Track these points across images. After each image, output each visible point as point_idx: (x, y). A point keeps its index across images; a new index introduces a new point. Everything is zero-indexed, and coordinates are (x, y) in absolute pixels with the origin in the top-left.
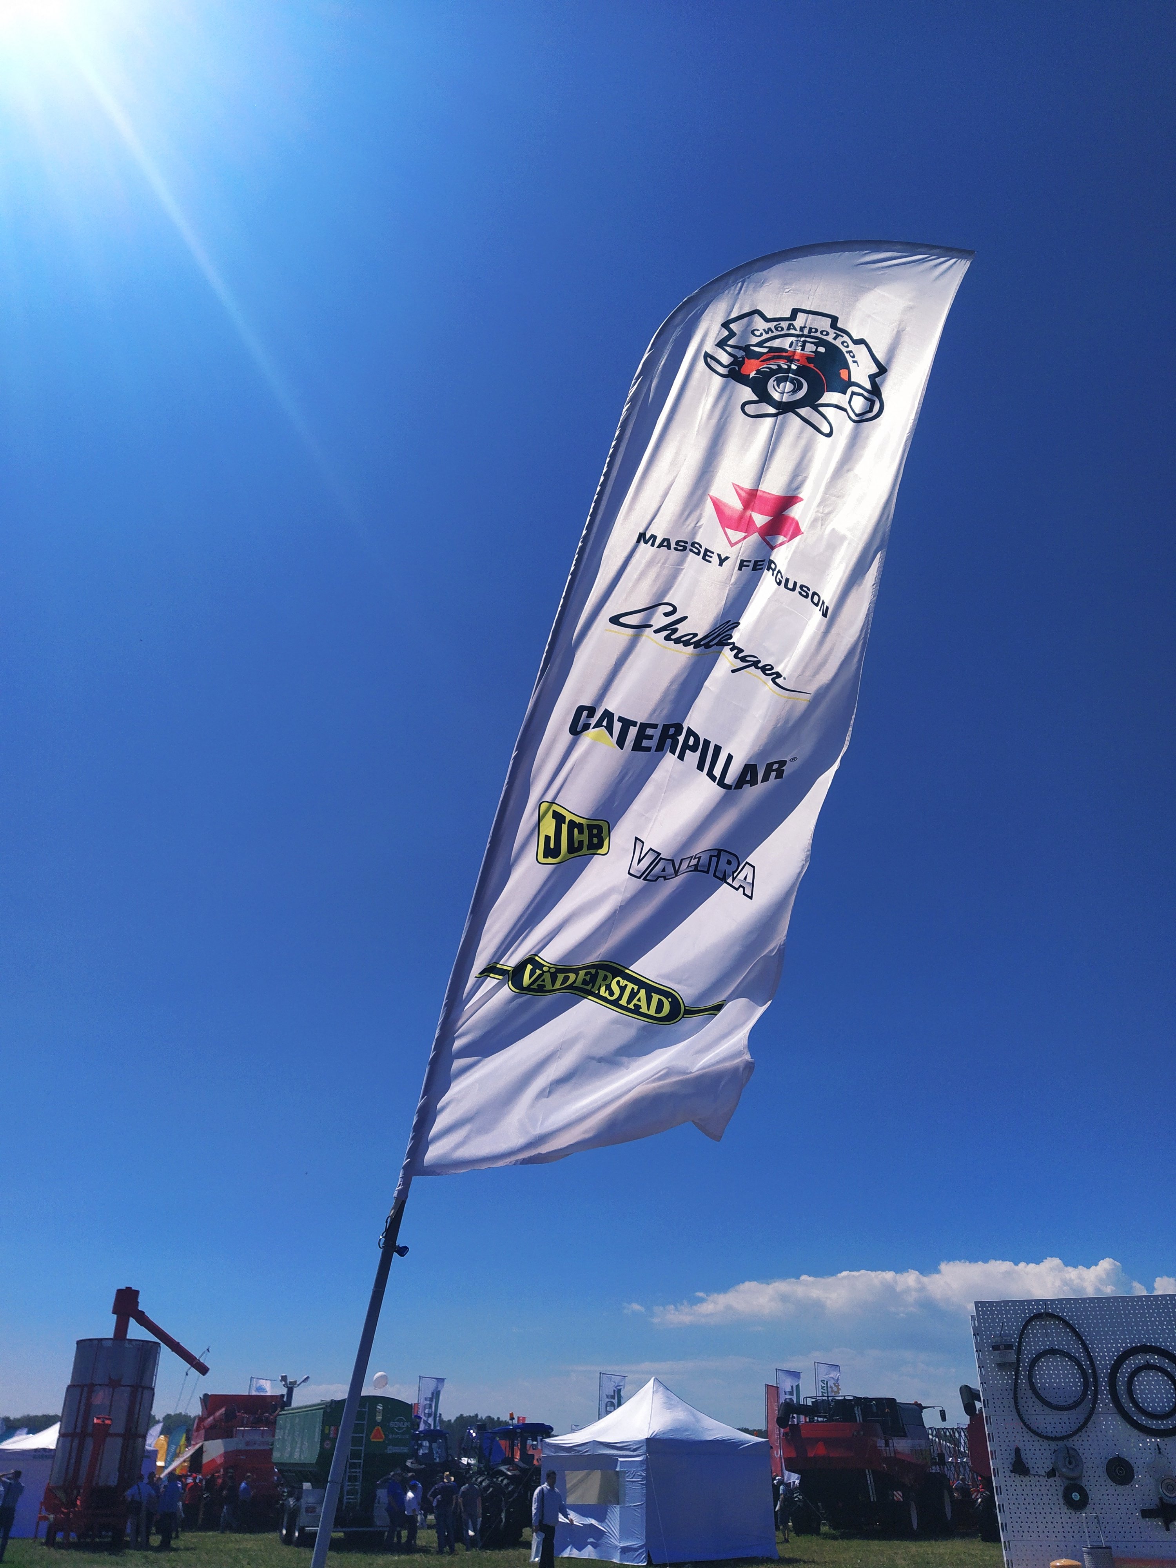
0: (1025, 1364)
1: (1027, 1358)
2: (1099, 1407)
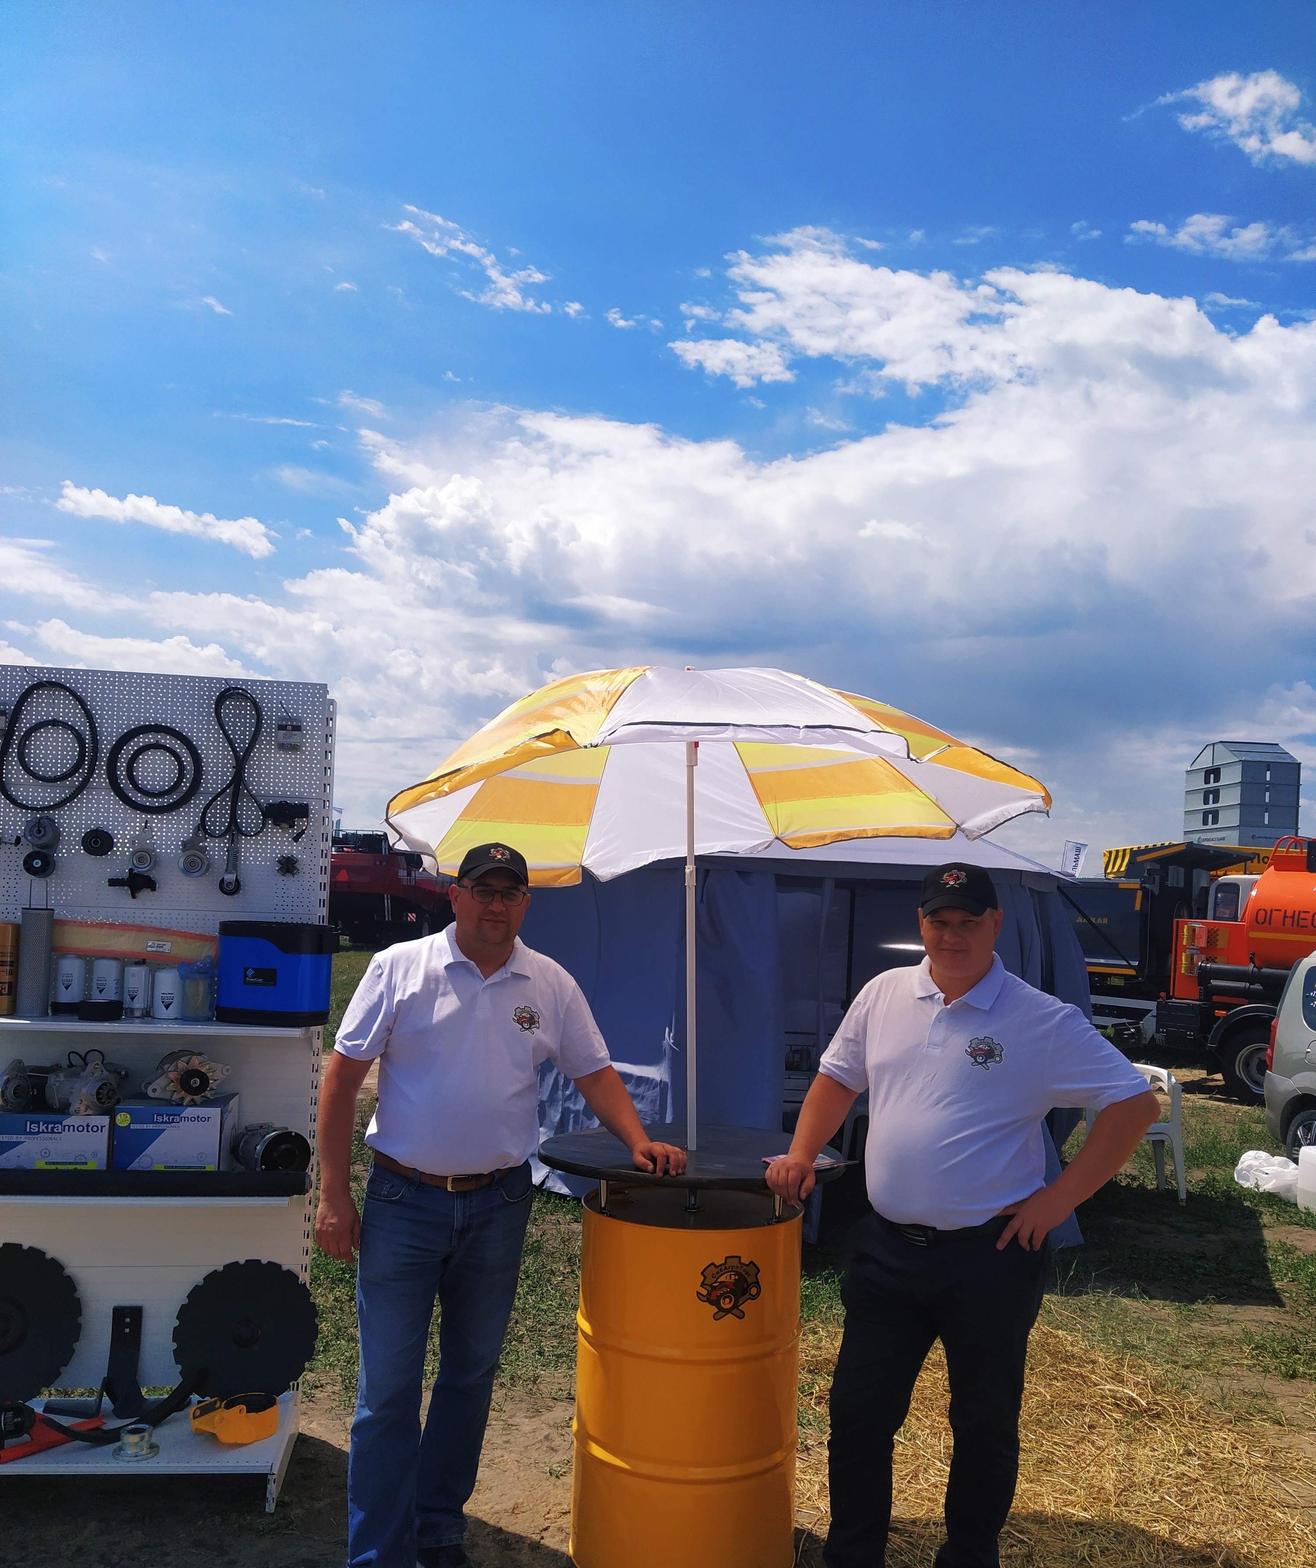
0: (20, 733)
1: (23, 727)
2: (95, 781)
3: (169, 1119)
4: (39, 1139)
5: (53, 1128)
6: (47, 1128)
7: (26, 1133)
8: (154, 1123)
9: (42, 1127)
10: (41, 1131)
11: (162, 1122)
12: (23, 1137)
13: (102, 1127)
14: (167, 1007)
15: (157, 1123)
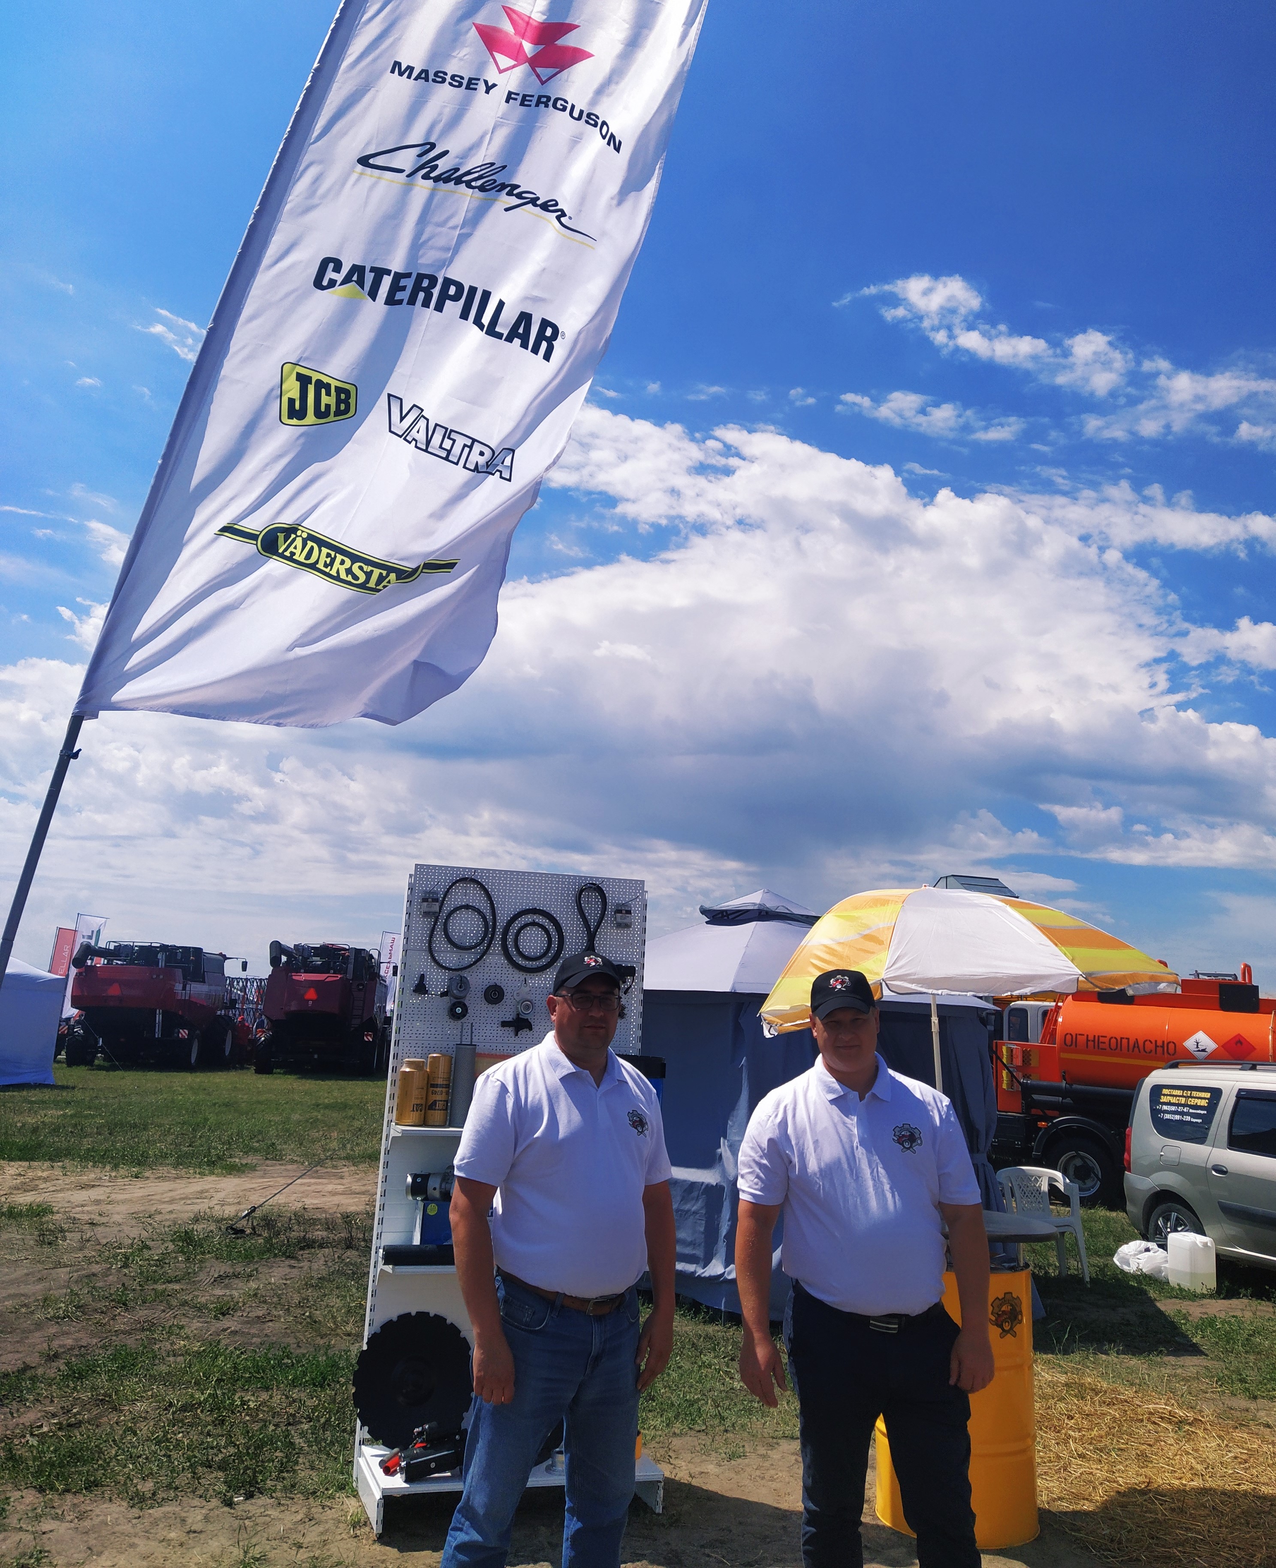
0: (444, 914)
1: (446, 909)
2: (492, 951)
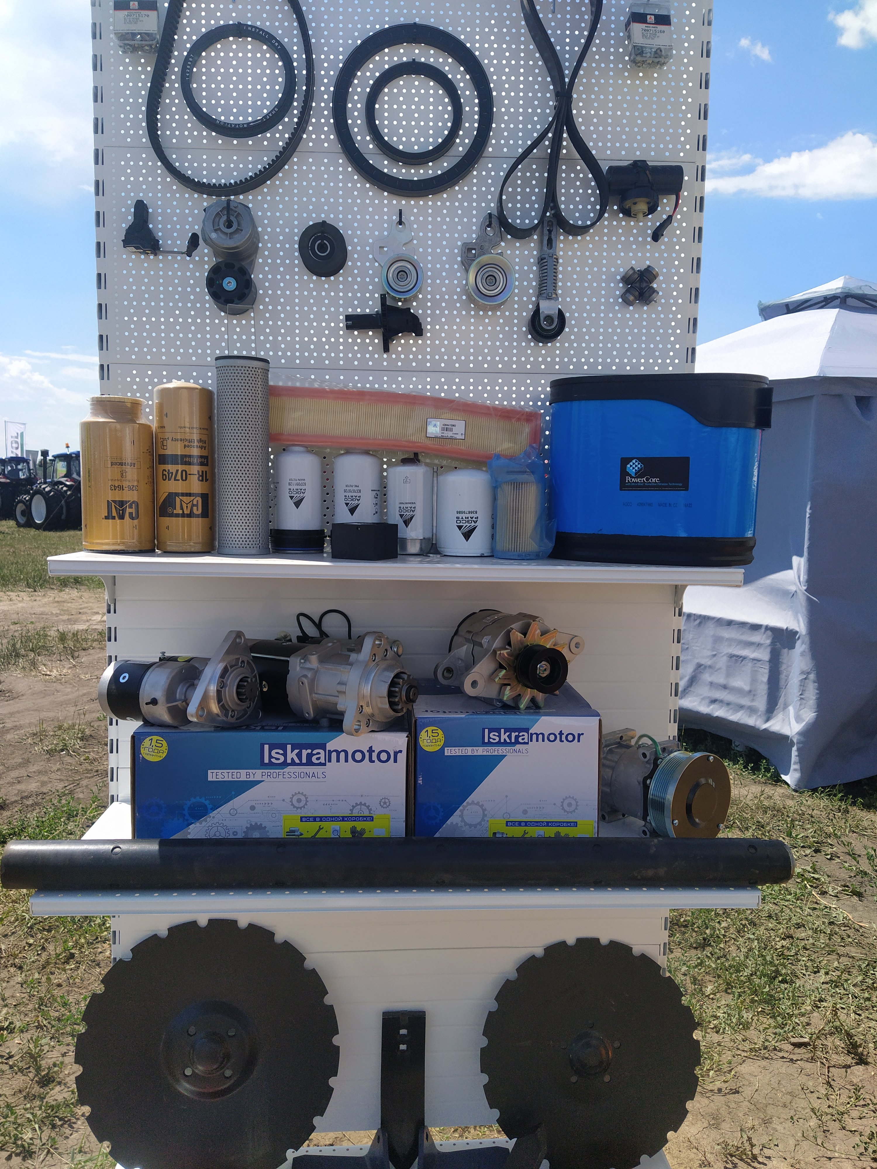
2: (309, 139)
3: (510, 737)
4: (287, 776)
5: (309, 756)
6: (299, 755)
7: (263, 765)
8: (484, 744)
9: (292, 755)
10: (289, 761)
11: (499, 743)
12: (259, 772)
13: (396, 754)
14: (467, 535)
15: (489, 744)
